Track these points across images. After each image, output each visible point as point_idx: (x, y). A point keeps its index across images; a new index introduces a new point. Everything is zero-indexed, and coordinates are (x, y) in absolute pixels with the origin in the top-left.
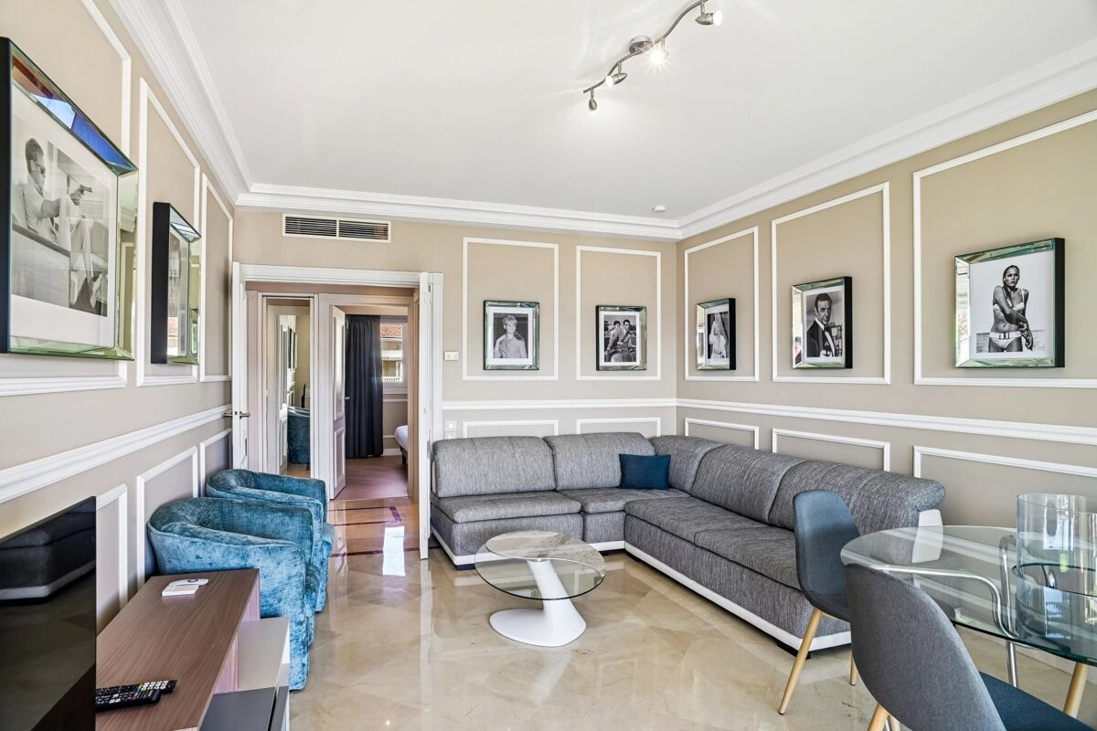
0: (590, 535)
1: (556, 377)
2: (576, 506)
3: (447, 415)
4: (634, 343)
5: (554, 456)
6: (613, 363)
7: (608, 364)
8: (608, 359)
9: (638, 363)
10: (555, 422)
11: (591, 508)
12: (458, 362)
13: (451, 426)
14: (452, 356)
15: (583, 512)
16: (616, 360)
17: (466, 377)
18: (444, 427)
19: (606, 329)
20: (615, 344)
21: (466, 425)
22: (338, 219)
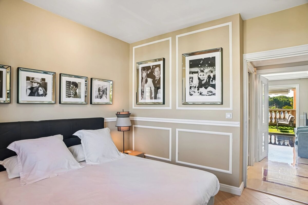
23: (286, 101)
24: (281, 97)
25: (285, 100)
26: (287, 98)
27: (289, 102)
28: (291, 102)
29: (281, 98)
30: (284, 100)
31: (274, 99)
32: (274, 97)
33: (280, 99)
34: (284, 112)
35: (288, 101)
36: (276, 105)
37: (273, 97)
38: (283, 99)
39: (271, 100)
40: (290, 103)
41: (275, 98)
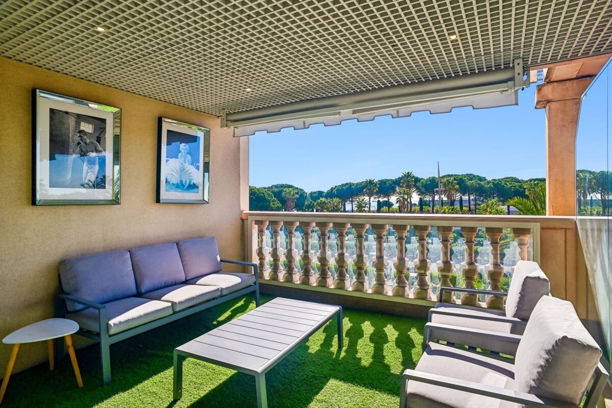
23: (517, 187)
24: (508, 180)
25: (515, 187)
26: (519, 181)
27: (522, 189)
28: (526, 189)
29: (508, 182)
30: (513, 186)
31: (494, 184)
32: (495, 180)
33: (506, 184)
34: (494, 233)
35: (520, 187)
36: (498, 196)
37: (493, 180)
38: (511, 184)
39: (488, 186)
40: (525, 192)
41: (496, 182)
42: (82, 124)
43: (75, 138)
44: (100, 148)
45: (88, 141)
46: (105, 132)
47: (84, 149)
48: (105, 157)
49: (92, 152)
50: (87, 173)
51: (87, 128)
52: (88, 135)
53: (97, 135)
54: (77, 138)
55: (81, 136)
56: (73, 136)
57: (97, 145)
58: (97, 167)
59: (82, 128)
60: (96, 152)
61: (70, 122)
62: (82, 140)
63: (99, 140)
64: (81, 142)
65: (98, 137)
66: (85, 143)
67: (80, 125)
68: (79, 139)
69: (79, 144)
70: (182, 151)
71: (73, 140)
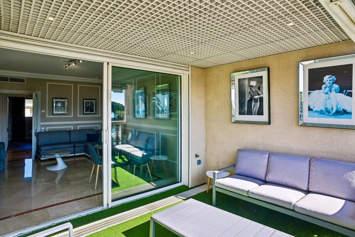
0: (76, 151)
1: (72, 116)
2: (73, 145)
3: (42, 126)
4: (93, 108)
5: (70, 135)
6: (88, 112)
7: (86, 113)
8: (86, 111)
9: (94, 112)
10: (72, 127)
11: (77, 145)
12: (45, 113)
13: (43, 128)
14: (43, 111)
15: (74, 147)
16: (89, 112)
17: (47, 116)
18: (41, 129)
19: (86, 104)
20: (88, 107)
21: (47, 128)
22: (9, 77)
42: (251, 82)
43: (248, 90)
44: (260, 93)
45: (254, 90)
46: (262, 83)
47: (252, 95)
48: (263, 97)
49: (256, 95)
50: (254, 107)
51: (253, 83)
52: (254, 87)
53: (258, 86)
54: (249, 90)
55: (251, 89)
56: (247, 89)
57: (259, 92)
58: (259, 103)
59: (251, 84)
60: (258, 95)
61: (246, 82)
62: (251, 90)
63: (259, 88)
64: (251, 91)
65: (259, 87)
66: (253, 91)
67: (250, 83)
68: (250, 90)
69: (250, 92)
70: (327, 83)
71: (247, 91)
